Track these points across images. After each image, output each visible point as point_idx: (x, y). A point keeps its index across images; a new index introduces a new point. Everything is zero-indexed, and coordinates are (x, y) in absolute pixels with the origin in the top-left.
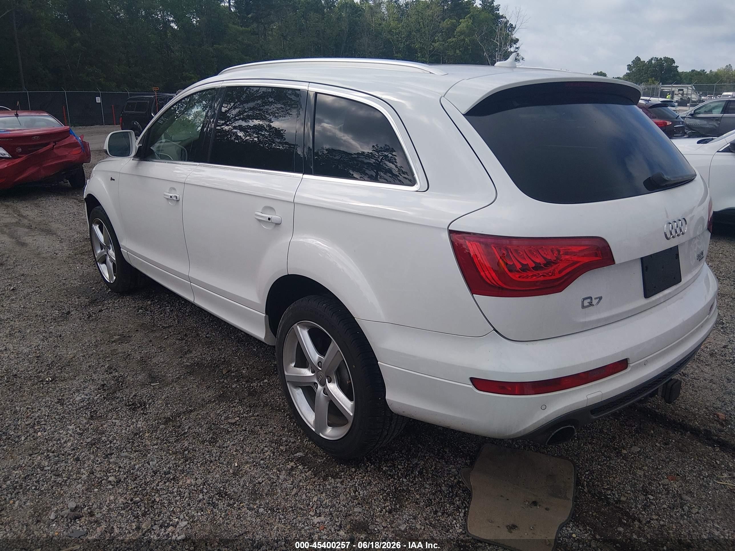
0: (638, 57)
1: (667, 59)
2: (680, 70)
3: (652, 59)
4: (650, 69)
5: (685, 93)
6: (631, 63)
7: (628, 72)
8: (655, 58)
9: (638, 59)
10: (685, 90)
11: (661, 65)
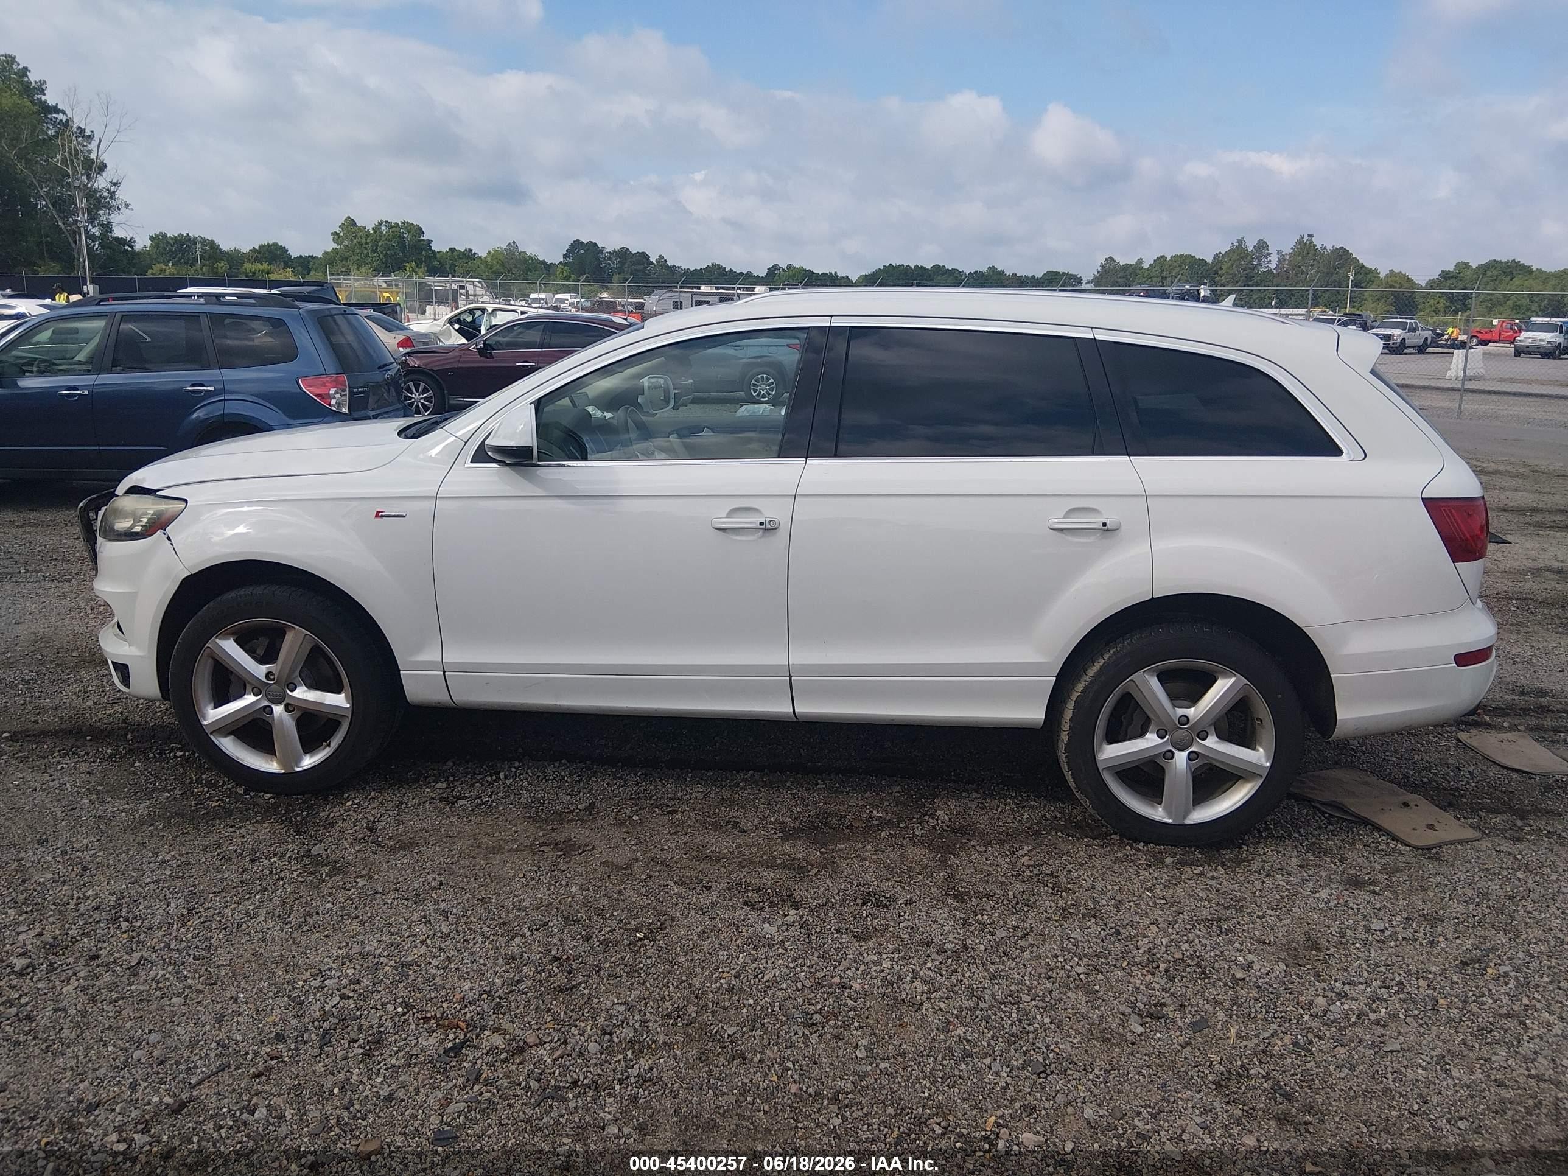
0: (349, 217)
1: (408, 226)
2: (435, 247)
3: (380, 224)
4: (380, 244)
5: (471, 292)
6: (338, 230)
7: (336, 246)
8: (386, 222)
9: (350, 223)
10: (469, 287)
11: (401, 237)
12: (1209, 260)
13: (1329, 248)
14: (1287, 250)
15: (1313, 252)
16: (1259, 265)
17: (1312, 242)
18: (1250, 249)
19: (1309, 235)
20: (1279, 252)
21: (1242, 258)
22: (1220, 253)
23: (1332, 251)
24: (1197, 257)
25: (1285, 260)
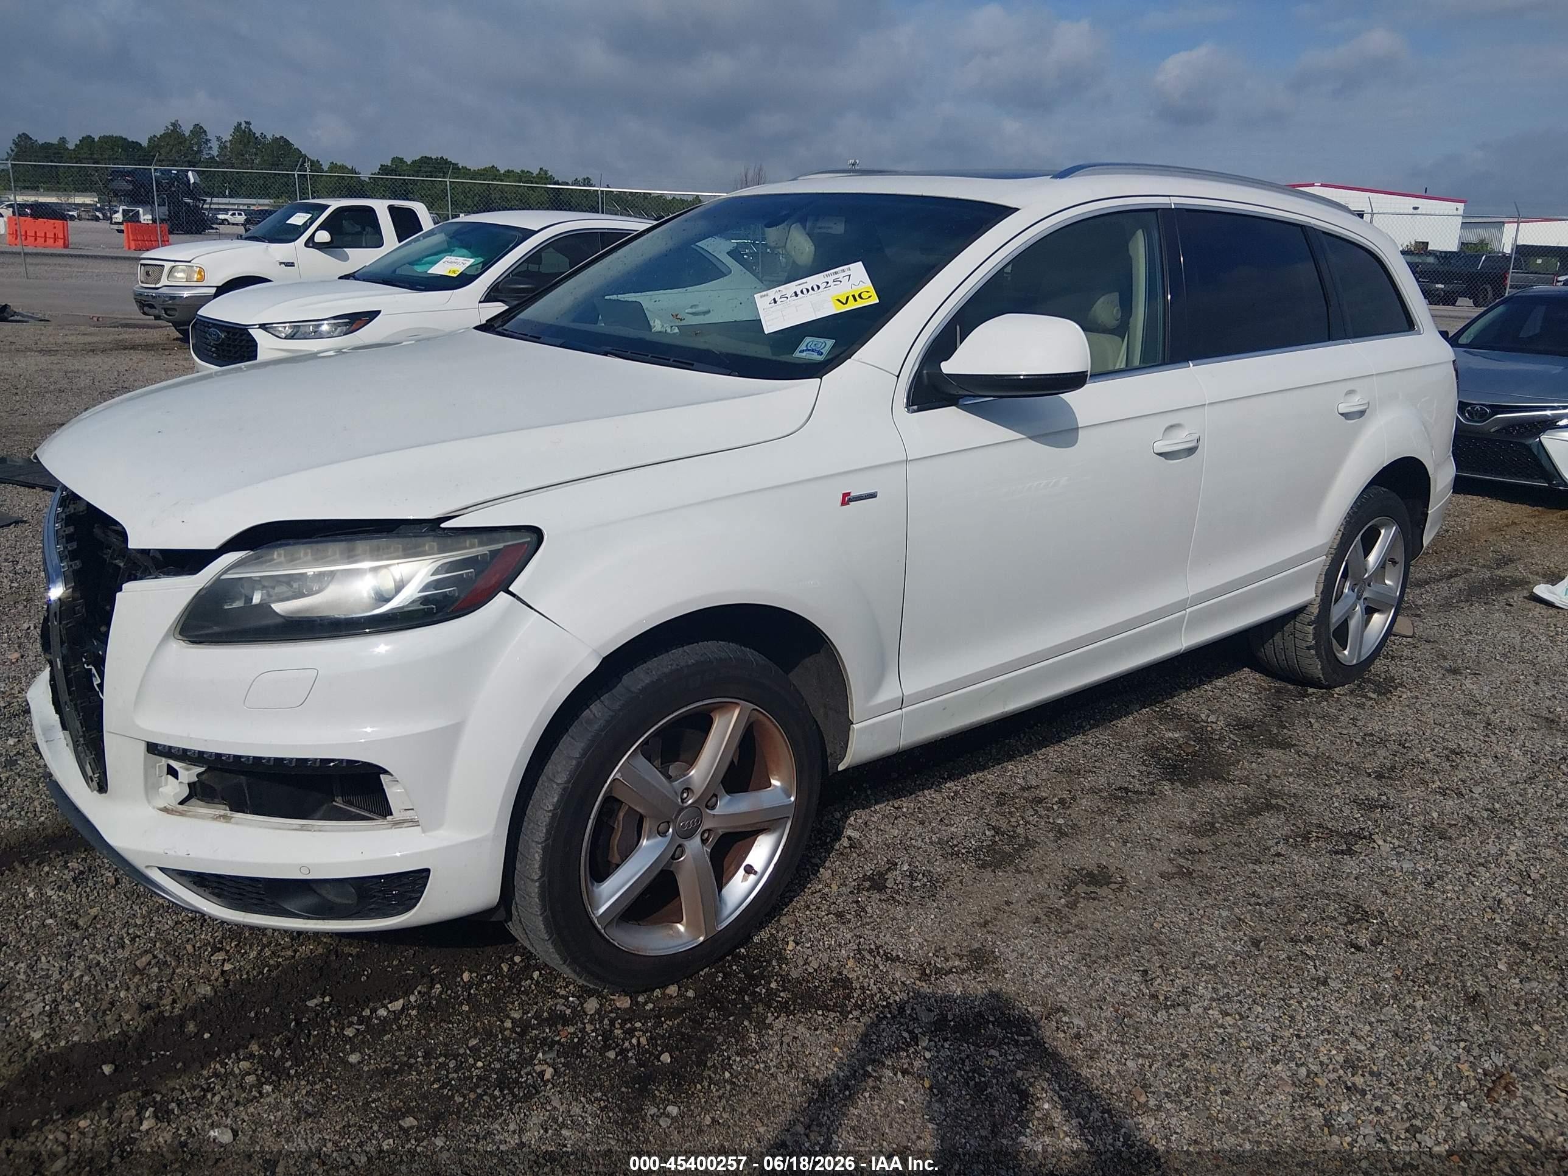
12: (145, 143)
13: (269, 137)
14: (227, 137)
15: (253, 140)
16: (200, 151)
17: (250, 130)
18: (187, 134)
19: (246, 123)
20: (219, 139)
21: (181, 143)
22: (155, 136)
23: (273, 140)
24: (130, 140)
25: (226, 147)
